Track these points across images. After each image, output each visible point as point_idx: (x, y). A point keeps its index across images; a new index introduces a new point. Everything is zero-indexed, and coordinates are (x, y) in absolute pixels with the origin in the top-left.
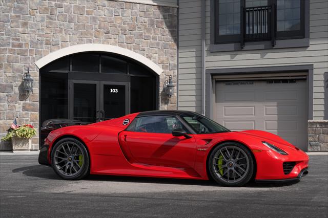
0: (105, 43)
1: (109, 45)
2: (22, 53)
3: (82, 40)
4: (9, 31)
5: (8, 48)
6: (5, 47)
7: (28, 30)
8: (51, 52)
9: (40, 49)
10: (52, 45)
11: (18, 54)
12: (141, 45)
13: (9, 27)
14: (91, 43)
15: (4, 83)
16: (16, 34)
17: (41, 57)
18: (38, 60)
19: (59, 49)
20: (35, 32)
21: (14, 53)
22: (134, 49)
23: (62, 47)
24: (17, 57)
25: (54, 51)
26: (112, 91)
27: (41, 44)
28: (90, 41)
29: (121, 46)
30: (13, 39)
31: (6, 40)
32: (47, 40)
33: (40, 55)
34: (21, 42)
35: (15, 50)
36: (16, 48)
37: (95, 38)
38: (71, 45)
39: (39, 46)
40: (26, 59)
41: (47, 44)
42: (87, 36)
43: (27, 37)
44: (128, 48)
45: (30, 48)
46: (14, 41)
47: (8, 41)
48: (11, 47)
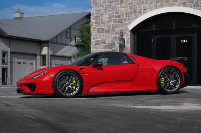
0: (173, 5)
1: (176, 7)
2: (120, 21)
3: (156, 6)
4: (113, 8)
5: (112, 19)
6: (111, 19)
7: (123, 5)
8: (137, 18)
9: (131, 17)
10: (137, 13)
11: (118, 22)
12: (200, 3)
13: (113, 5)
14: (163, 7)
15: (111, 42)
16: (116, 9)
17: (131, 22)
18: (129, 24)
19: (142, 15)
20: (127, 6)
21: (116, 22)
22: (194, 7)
23: (144, 13)
24: (117, 24)
25: (139, 17)
26: (183, 41)
27: (131, 13)
28: (162, 6)
29: (184, 6)
30: (115, 13)
31: (112, 14)
32: (134, 10)
33: (130, 21)
34: (120, 14)
35: (116, 20)
36: (117, 19)
37: (165, 3)
38: (149, 11)
39: (130, 15)
40: (122, 25)
41: (134, 13)
42: (159, 3)
43: (123, 10)
44: (189, 7)
45: (125, 17)
46: (116, 14)
47: (112, 15)
48: (114, 19)
